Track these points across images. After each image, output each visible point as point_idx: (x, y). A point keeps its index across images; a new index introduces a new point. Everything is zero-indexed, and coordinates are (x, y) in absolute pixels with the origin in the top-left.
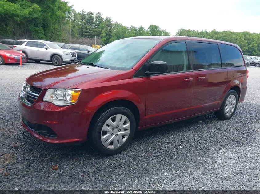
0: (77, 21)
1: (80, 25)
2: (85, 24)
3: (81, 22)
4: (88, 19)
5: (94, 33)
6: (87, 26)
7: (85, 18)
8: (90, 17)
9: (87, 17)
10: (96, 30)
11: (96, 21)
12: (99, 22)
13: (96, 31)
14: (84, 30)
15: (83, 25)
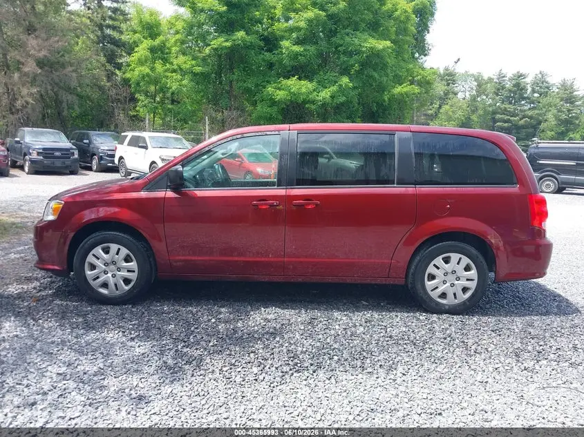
0: (484, 97)
1: (490, 105)
2: (503, 103)
3: (493, 99)
4: (510, 91)
5: (523, 121)
6: (507, 106)
7: (503, 88)
8: (517, 85)
9: (508, 85)
10: (530, 113)
11: (534, 91)
12: (541, 95)
13: (531, 118)
14: (498, 116)
15: (498, 104)
